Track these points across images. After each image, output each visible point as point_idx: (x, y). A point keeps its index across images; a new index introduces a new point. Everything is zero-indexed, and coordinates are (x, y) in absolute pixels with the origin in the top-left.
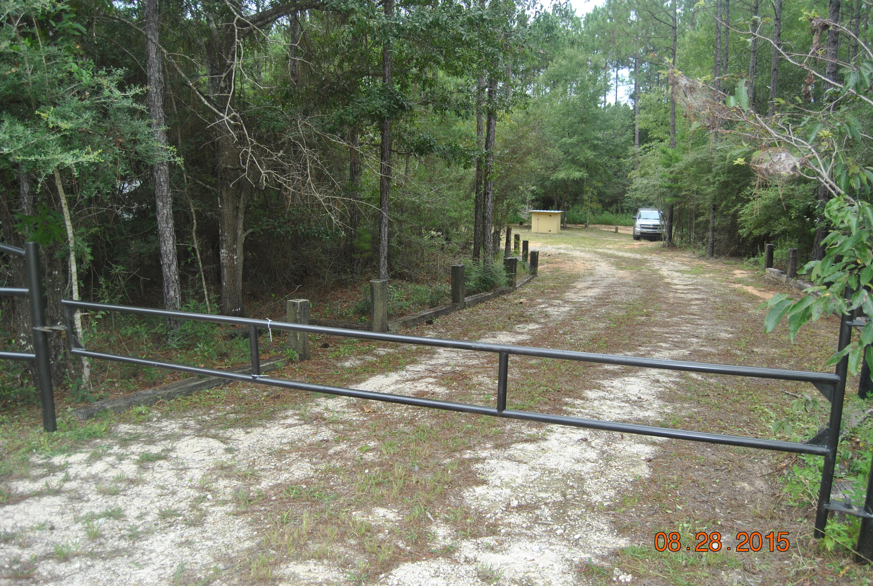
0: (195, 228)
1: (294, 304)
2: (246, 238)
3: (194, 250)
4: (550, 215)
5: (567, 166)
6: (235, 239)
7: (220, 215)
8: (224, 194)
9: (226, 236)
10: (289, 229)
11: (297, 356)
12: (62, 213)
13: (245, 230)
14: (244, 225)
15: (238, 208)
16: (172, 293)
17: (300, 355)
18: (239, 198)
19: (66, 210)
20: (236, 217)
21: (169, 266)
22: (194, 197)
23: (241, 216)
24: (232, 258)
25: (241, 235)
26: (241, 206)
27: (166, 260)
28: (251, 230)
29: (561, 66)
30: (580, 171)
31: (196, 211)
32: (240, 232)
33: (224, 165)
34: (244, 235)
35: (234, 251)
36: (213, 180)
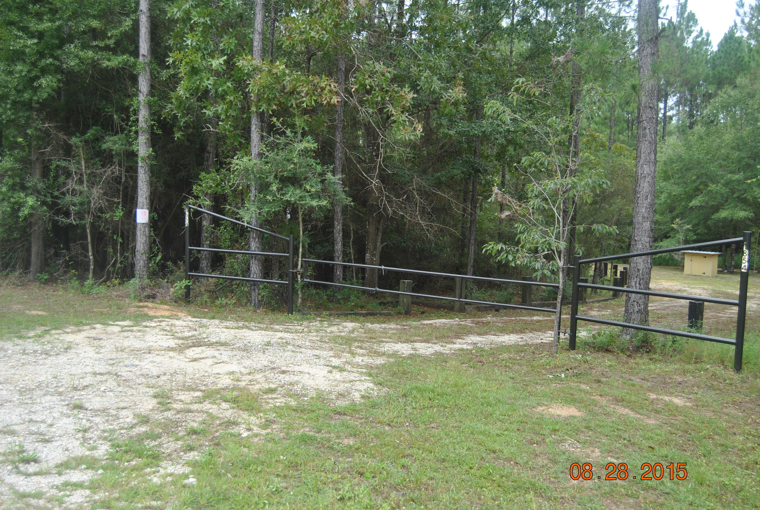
0: (352, 239)
1: (404, 282)
2: (382, 248)
3: (350, 253)
4: (705, 256)
5: (733, 205)
6: (375, 248)
7: (367, 232)
8: (371, 220)
9: (370, 246)
10: (410, 244)
11: (403, 311)
12: (299, 225)
13: (382, 242)
14: (381, 240)
15: (378, 229)
16: (338, 273)
17: (405, 311)
18: (380, 222)
19: (301, 223)
20: (377, 234)
21: (338, 258)
22: (352, 221)
23: (380, 234)
24: (372, 259)
25: (379, 246)
26: (381, 228)
27: (337, 254)
28: (385, 243)
29: (730, 96)
30: (746, 211)
31: (353, 229)
32: (378, 244)
33: (371, 202)
34: (381, 246)
35: (374, 255)
36: (364, 210)
